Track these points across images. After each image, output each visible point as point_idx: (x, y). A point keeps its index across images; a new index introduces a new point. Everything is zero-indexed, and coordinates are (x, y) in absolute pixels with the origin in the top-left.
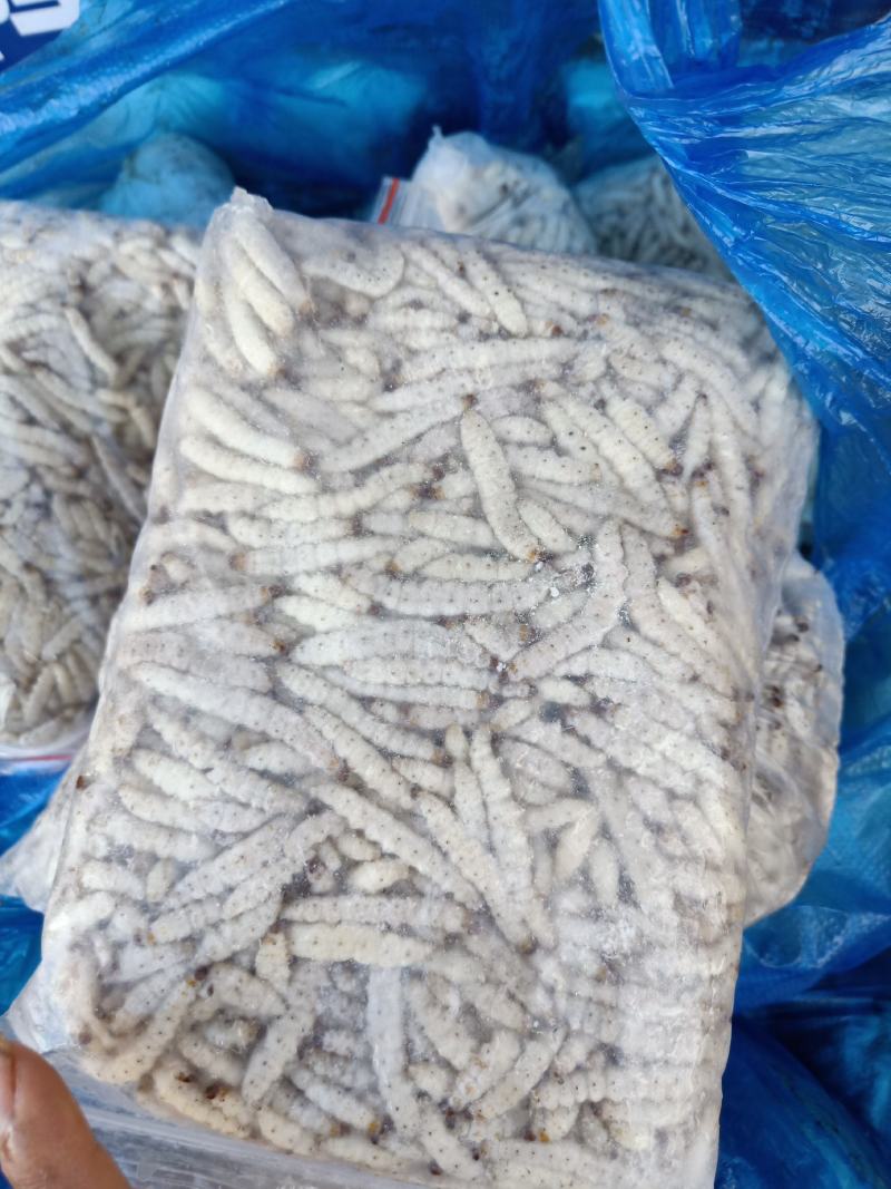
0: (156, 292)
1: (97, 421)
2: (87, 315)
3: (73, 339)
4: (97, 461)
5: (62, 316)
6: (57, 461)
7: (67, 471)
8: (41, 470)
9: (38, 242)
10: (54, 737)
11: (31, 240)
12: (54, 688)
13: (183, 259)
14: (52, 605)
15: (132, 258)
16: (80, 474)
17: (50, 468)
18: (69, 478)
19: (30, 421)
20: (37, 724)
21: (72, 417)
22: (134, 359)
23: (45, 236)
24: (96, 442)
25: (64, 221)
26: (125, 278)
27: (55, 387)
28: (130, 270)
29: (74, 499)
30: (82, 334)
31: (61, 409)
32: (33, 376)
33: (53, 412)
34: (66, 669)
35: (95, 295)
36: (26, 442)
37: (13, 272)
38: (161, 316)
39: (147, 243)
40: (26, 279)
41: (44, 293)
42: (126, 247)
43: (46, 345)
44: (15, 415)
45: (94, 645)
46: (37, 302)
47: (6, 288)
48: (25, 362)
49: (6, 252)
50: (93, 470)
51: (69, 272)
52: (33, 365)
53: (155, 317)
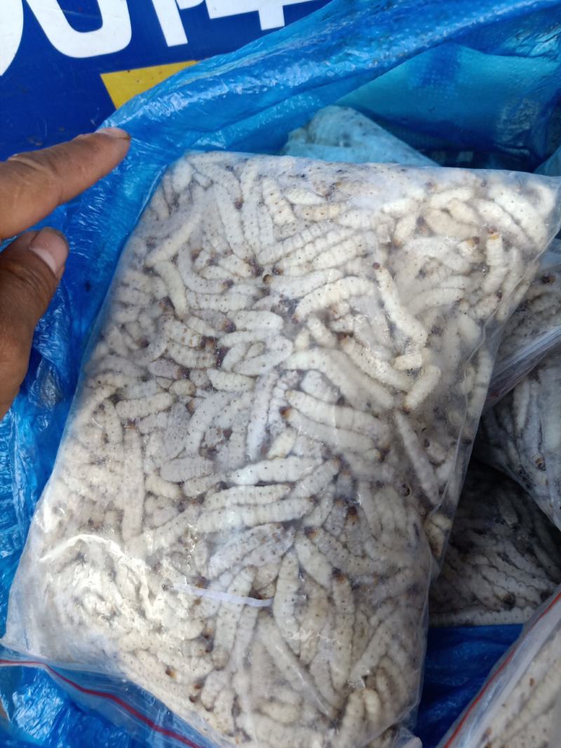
0: (466, 249)
2: (394, 274)
3: (382, 304)
4: (398, 439)
6: (366, 444)
7: (374, 454)
8: (349, 458)
9: (337, 196)
12: (365, 715)
13: (504, 211)
15: (445, 210)
16: (384, 453)
17: (357, 454)
18: (374, 464)
19: (342, 401)
21: (374, 391)
24: (398, 417)
28: (439, 223)
30: (390, 300)
31: (366, 384)
33: (359, 388)
35: (400, 252)
37: (315, 231)
38: (459, 274)
39: (465, 194)
40: (332, 238)
41: (354, 252)
42: (439, 200)
43: (353, 312)
44: (327, 396)
45: (401, 658)
46: (345, 264)
47: (309, 248)
48: (334, 333)
49: (296, 208)
50: (392, 452)
51: (381, 229)
52: (342, 336)
53: (454, 274)
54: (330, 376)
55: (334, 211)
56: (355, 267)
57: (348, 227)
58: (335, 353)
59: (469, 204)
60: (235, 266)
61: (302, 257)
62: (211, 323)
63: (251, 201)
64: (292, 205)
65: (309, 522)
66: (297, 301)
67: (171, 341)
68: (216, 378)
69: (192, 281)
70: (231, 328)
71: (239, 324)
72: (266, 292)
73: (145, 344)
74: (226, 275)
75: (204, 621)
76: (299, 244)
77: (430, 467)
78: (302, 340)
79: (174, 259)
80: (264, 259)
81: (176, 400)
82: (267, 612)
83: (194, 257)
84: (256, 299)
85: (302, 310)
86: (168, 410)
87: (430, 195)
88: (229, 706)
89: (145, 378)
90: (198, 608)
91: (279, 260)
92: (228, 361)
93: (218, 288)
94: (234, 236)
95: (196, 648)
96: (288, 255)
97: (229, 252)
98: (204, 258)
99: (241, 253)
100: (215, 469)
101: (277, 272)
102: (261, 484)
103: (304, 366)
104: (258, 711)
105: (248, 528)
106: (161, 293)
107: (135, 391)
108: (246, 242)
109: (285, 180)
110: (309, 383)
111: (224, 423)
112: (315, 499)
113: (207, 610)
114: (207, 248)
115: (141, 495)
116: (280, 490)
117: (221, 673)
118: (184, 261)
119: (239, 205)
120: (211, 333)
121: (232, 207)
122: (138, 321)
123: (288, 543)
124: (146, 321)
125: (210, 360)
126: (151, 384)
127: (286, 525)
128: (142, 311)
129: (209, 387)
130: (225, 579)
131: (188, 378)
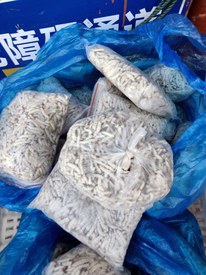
0: (55, 104)
1: (45, 126)
2: (43, 109)
3: (42, 113)
4: (45, 133)
5: (40, 109)
6: (39, 133)
7: (41, 134)
8: (37, 135)
9: (35, 97)
10: (40, 181)
11: (34, 97)
12: (40, 172)
13: (59, 99)
14: (39, 158)
15: (51, 99)
16: (43, 135)
17: (38, 134)
18: (41, 136)
19: (35, 127)
20: (37, 178)
21: (41, 125)
22: (51, 115)
23: (36, 96)
24: (45, 129)
25: (39, 94)
26: (50, 102)
27: (39, 121)
28: (50, 101)
29: (42, 139)
30: (43, 112)
31: (40, 124)
32: (35, 119)
33: (38, 125)
34: (42, 168)
35: (45, 105)
36: (34, 130)
37: (31, 102)
38: (55, 108)
39: (53, 97)
40: (33, 103)
41: (37, 105)
42: (50, 98)
43: (37, 114)
44: (32, 126)
45: (46, 164)
46: (35, 107)
47: (30, 105)
48: (34, 117)
49: (29, 99)
50: (45, 134)
51: (41, 102)
52: (35, 117)
53: (54, 108)
54: (33, 123)
55: (34, 99)
56: (37, 107)
57: (36, 102)
58: (34, 120)
59: (54, 98)
60: (20, 108)
61: (29, 106)
62: (17, 116)
63: (23, 98)
64: (29, 98)
65: (30, 144)
66: (28, 112)
67: (11, 119)
68: (17, 124)
69: (14, 110)
70: (20, 117)
71: (21, 116)
72: (24, 111)
73: (7, 120)
74: (19, 109)
75: (15, 158)
76: (29, 104)
77: (51, 137)
78: (29, 118)
79: (12, 107)
80: (24, 107)
81: (11, 128)
82: (24, 156)
83: (15, 106)
84: (23, 112)
85: (29, 114)
86: (10, 130)
87: (49, 97)
88: (19, 170)
89: (7, 125)
90: (14, 156)
91: (26, 107)
92: (19, 122)
93: (18, 111)
94: (21, 103)
95: (14, 162)
96: (27, 106)
97: (20, 106)
98: (16, 106)
99: (21, 106)
100: (16, 137)
101: (26, 108)
102: (23, 138)
103: (29, 121)
104: (23, 171)
105: (21, 144)
106: (9, 112)
107: (5, 127)
108: (22, 104)
109: (28, 95)
110: (30, 124)
111: (18, 130)
112: (31, 140)
113: (15, 156)
114: (17, 105)
115: (6, 143)
116: (26, 139)
117: (17, 166)
118: (13, 107)
119: (22, 98)
120: (17, 118)
121: (21, 98)
122: (6, 117)
123: (27, 146)
124: (7, 117)
125: (16, 122)
126: (8, 126)
127: (27, 144)
128: (7, 115)
129: (16, 126)
130: (18, 152)
131: (13, 125)
